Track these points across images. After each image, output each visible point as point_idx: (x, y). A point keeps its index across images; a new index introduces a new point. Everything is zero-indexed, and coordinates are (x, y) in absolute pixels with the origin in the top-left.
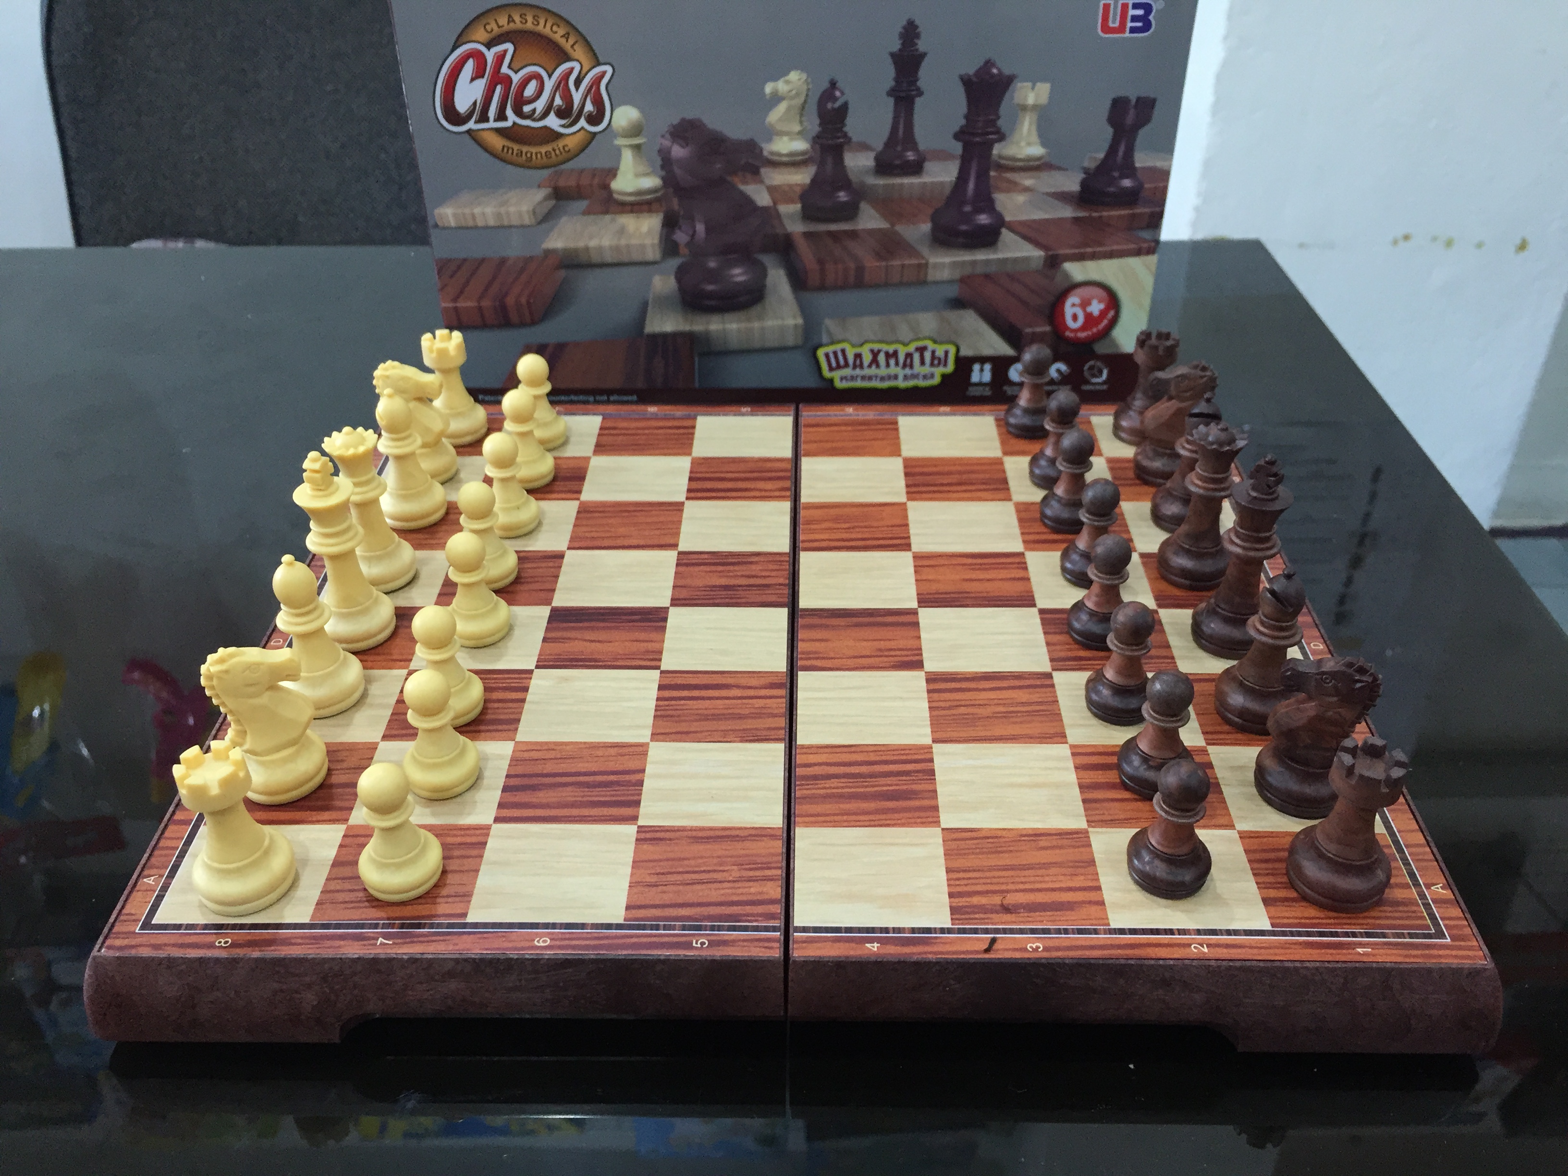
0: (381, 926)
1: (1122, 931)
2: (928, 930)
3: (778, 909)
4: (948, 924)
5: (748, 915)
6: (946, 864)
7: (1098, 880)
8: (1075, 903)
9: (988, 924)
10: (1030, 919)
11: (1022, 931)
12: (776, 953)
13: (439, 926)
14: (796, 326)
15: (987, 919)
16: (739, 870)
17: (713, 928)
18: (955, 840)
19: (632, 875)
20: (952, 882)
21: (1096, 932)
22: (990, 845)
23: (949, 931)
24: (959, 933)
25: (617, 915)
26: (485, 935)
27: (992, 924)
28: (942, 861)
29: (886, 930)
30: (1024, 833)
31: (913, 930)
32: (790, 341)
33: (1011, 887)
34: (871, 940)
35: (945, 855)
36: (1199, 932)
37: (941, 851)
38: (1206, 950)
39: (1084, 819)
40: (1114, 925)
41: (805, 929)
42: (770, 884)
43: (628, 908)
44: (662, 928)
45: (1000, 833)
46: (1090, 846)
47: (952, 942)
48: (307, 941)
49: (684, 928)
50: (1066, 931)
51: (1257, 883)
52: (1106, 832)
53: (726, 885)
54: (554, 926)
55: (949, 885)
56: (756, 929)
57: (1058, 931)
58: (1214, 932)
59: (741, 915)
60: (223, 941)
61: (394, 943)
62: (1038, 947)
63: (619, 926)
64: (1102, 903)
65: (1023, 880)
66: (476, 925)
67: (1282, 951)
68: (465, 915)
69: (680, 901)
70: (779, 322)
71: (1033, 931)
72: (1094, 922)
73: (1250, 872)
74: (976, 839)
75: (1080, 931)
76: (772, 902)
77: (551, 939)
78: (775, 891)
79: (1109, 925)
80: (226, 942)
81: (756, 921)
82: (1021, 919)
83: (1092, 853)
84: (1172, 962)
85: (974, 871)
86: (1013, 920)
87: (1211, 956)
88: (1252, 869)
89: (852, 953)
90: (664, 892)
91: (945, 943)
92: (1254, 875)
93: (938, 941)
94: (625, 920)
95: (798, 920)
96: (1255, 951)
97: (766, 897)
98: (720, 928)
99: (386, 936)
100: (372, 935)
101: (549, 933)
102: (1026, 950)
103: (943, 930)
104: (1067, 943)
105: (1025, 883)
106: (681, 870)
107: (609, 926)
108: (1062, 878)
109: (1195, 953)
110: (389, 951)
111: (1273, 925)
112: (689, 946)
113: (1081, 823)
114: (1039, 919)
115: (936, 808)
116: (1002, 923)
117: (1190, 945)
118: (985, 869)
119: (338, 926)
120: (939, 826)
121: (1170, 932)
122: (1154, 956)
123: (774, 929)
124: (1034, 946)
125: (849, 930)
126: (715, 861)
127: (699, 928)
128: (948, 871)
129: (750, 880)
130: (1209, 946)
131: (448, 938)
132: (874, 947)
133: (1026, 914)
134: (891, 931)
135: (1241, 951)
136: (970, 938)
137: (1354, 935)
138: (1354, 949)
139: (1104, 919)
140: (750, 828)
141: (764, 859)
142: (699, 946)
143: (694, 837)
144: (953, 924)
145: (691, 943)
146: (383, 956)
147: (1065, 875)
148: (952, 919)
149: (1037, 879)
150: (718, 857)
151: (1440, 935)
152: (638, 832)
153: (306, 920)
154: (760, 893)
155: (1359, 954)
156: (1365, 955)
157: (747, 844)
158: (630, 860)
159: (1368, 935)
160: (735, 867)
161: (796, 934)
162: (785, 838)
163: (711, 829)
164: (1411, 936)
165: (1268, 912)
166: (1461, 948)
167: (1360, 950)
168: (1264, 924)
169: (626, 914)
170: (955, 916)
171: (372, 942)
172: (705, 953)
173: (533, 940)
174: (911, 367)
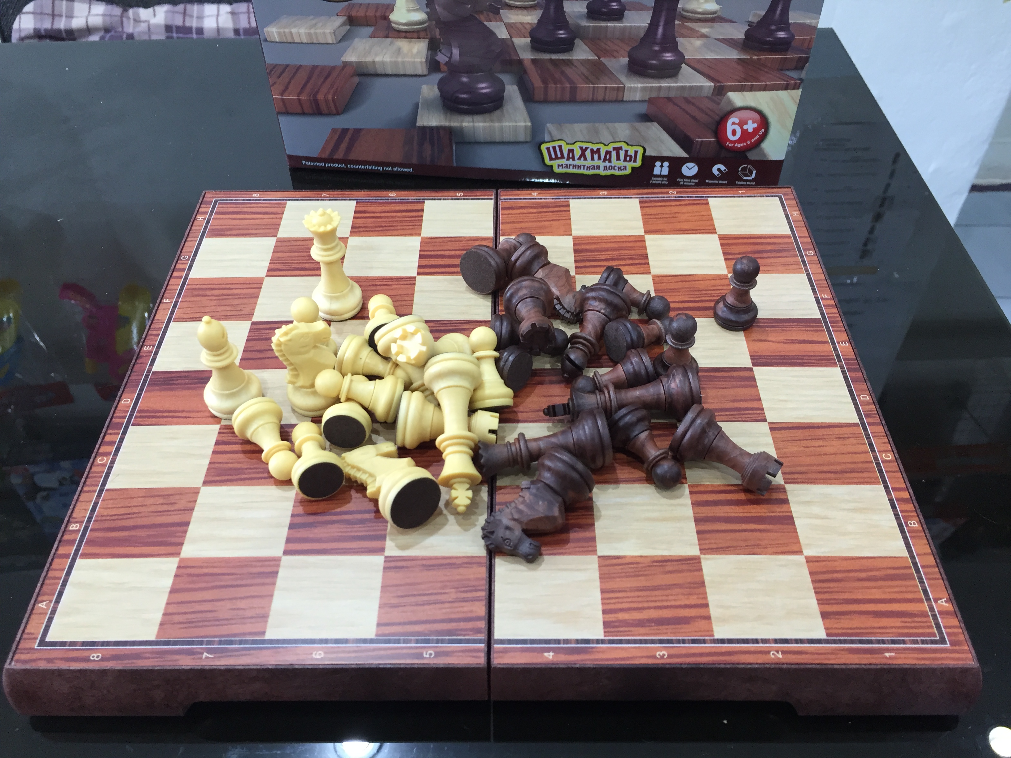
0: (205, 643)
1: (722, 641)
2: (587, 641)
3: (483, 625)
4: (601, 636)
5: (461, 630)
6: (601, 585)
7: (706, 598)
8: (691, 617)
9: (628, 635)
10: (659, 632)
11: (653, 642)
12: (481, 661)
13: (246, 642)
14: (526, 126)
15: (630, 631)
16: (456, 592)
17: (438, 641)
18: (609, 565)
19: (381, 597)
20: (605, 601)
21: (704, 641)
22: (630, 570)
23: (602, 642)
24: (609, 643)
25: (370, 632)
26: (278, 649)
27: (632, 635)
28: (598, 583)
29: (558, 641)
30: (656, 559)
31: (578, 641)
32: (522, 138)
33: (646, 605)
34: (548, 650)
35: (600, 578)
36: (776, 641)
37: (597, 576)
38: (780, 656)
40: (717, 636)
41: (502, 642)
42: (477, 603)
43: (379, 625)
44: (402, 641)
46: (701, 569)
47: (603, 651)
48: (154, 656)
49: (417, 641)
50: (684, 641)
51: (817, 600)
52: (713, 558)
53: (447, 605)
54: (326, 641)
55: (603, 604)
56: (468, 641)
57: (679, 641)
58: (786, 641)
59: (457, 630)
60: (95, 655)
61: (215, 657)
62: (664, 655)
63: (371, 641)
64: (708, 618)
65: (654, 599)
66: (271, 641)
67: (833, 656)
68: (263, 633)
69: (414, 619)
70: (514, 124)
71: (661, 641)
72: (704, 633)
73: (813, 590)
74: (623, 564)
75: (694, 641)
76: (478, 619)
77: (324, 652)
78: (481, 610)
79: (713, 635)
80: (98, 657)
81: (468, 635)
82: (653, 632)
83: (703, 576)
84: (757, 666)
85: (620, 591)
86: (647, 632)
87: (784, 661)
89: (534, 660)
90: (403, 612)
91: (599, 652)
92: (816, 593)
93: (594, 650)
94: (377, 635)
95: (498, 634)
96: (815, 656)
97: (474, 615)
98: (442, 641)
99: (209, 651)
100: (198, 650)
101: (323, 648)
102: (655, 657)
103: (598, 641)
104: (683, 651)
105: (655, 601)
106: (416, 594)
107: (365, 641)
108: (682, 597)
109: (773, 659)
110: (212, 663)
111: (828, 635)
112: (419, 656)
113: (695, 551)
114: (665, 631)
115: (594, 539)
116: (639, 635)
117: (769, 652)
118: (628, 590)
119: (175, 643)
120: (596, 555)
121: (756, 641)
122: (743, 661)
123: (480, 642)
124: (661, 654)
125: (533, 641)
126: (439, 585)
127: (428, 641)
128: (603, 592)
129: (465, 600)
130: (783, 652)
131: (252, 652)
132: (550, 655)
133: (656, 628)
134: (562, 642)
135: (804, 656)
136: (616, 648)
137: (883, 642)
138: (883, 653)
139: (710, 631)
140: (464, 557)
141: (473, 583)
142: (428, 656)
143: (424, 566)
144: (605, 636)
145: (422, 654)
146: (207, 667)
147: (683, 594)
148: (605, 632)
149: (664, 598)
150: (441, 582)
151: (943, 641)
152: (385, 561)
153: (152, 638)
154: (471, 611)
155: (886, 658)
156: (890, 658)
157: (461, 570)
158: (379, 585)
159: (893, 642)
160: (453, 590)
161: (496, 646)
162: (488, 565)
163: (436, 558)
164: (923, 642)
165: (824, 624)
166: (957, 652)
167: (887, 655)
168: (821, 634)
169: (377, 631)
170: (607, 630)
171: (199, 656)
172: (432, 662)
173: (312, 654)
174: (610, 161)
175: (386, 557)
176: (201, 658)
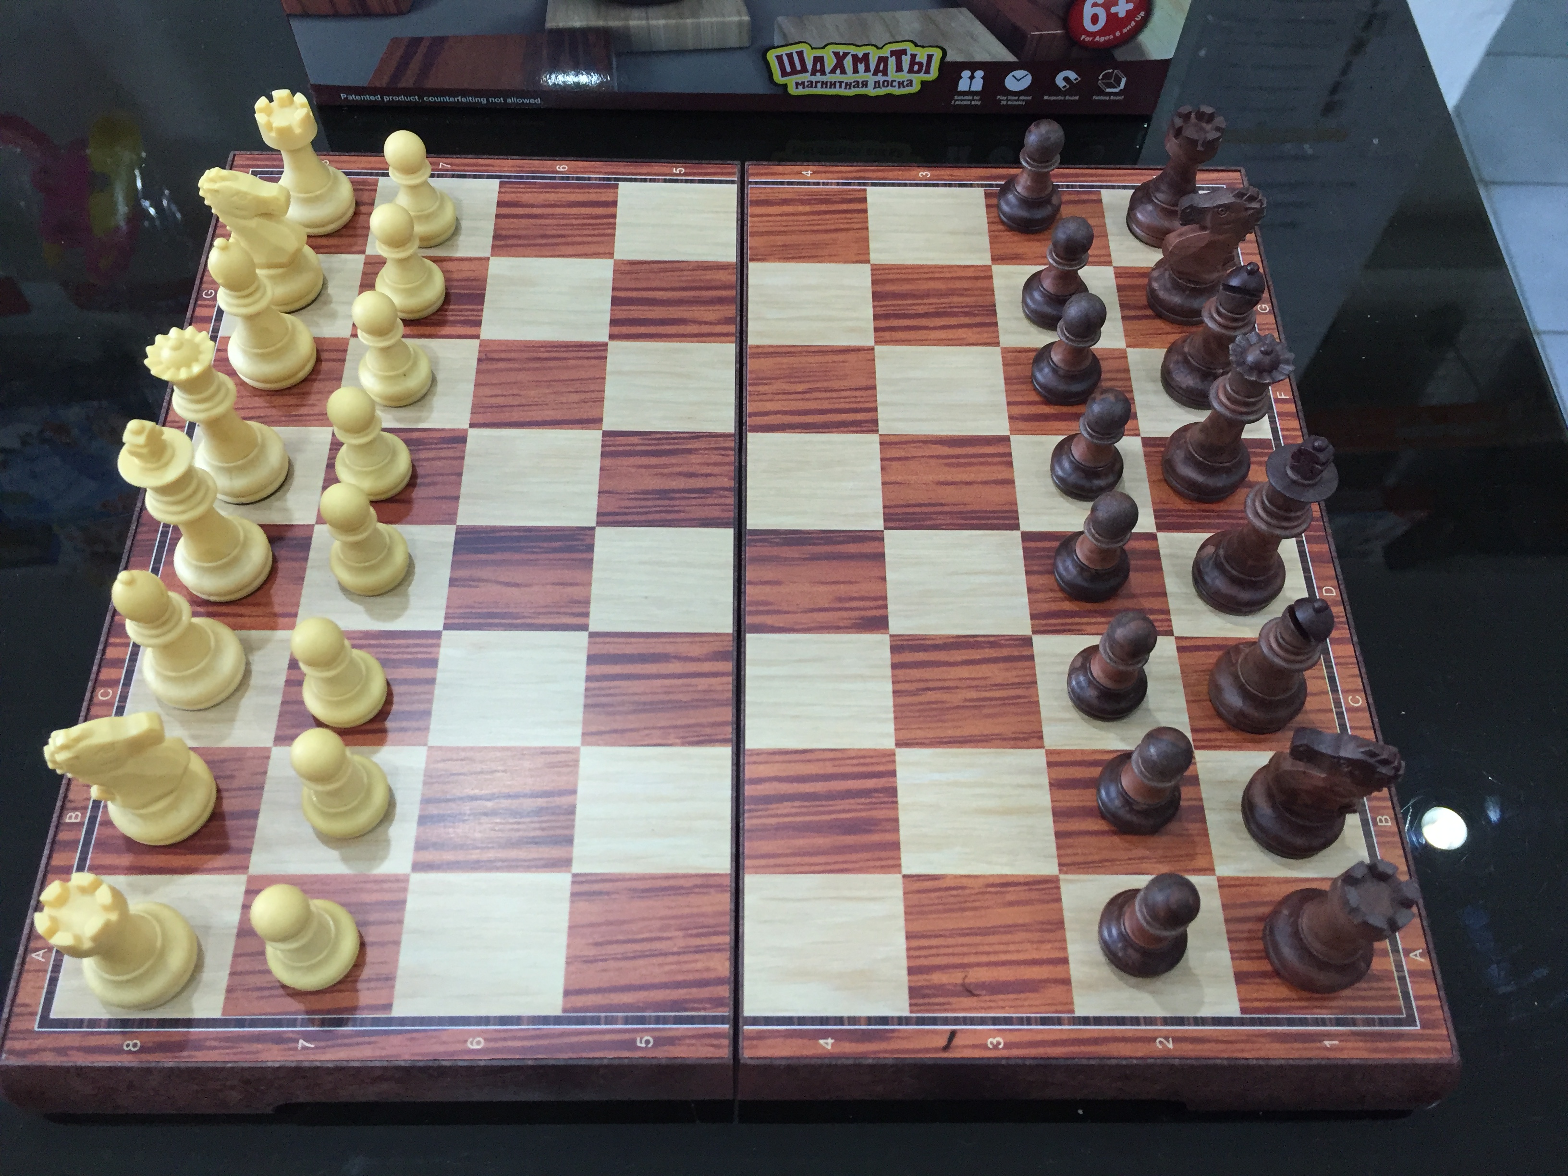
0: (299, 1022)
1: (1086, 1021)
2: (884, 1020)
3: (725, 991)
4: (905, 1012)
5: (694, 999)
6: (906, 926)
7: (1065, 949)
8: (1040, 980)
9: (946, 1010)
10: (992, 1004)
11: (983, 1021)
12: (724, 1052)
13: (363, 1022)
15: (949, 1003)
16: (684, 937)
17: (658, 1020)
18: (919, 891)
19: (569, 946)
20: (913, 953)
21: (1059, 1021)
22: (952, 900)
23: (907, 1021)
24: (917, 1024)
25: (554, 1004)
26: (414, 1035)
27: (952, 1009)
28: (901, 922)
29: (840, 1020)
30: (991, 881)
31: (870, 1020)
33: (973, 959)
34: (825, 1034)
35: (906, 913)
36: (1166, 1021)
37: (900, 908)
38: (1170, 1046)
39: (1056, 861)
40: (1079, 1012)
41: (755, 1021)
42: (717, 956)
43: (567, 993)
44: (603, 1020)
45: (965, 882)
46: (1059, 900)
47: (908, 1036)
48: (222, 1044)
49: (627, 1021)
50: (1029, 1021)
51: (1231, 952)
52: (1078, 881)
53: (671, 959)
54: (488, 1022)
55: (908, 957)
56: (704, 1020)
57: (1021, 1021)
58: (1181, 1021)
59: (686, 1001)
60: (131, 1043)
61: (316, 1048)
62: (999, 1043)
63: (557, 1020)
64: (1066, 982)
65: (987, 949)
66: (402, 1021)
67: (1248, 1046)
68: (388, 1007)
69: (623, 981)
71: (995, 1021)
72: (1059, 1008)
73: (1225, 936)
74: (940, 889)
75: (1043, 1020)
76: (719, 981)
77: (485, 1039)
78: (723, 967)
79: (1073, 1011)
80: (135, 1045)
81: (704, 1009)
82: (983, 1005)
83: (1061, 910)
84: (1135, 1061)
85: (936, 936)
86: (975, 1005)
87: (1177, 1054)
88: (1228, 932)
89: (805, 1053)
90: (605, 970)
91: (902, 1036)
92: (1229, 939)
93: (895, 1034)
94: (564, 1011)
95: (749, 1009)
96: (1222, 1046)
97: (712, 975)
98: (665, 1020)
99: (307, 1037)
100: (291, 1035)
101: (483, 1031)
102: (985, 1047)
103: (901, 1020)
104: (1027, 1038)
105: (988, 953)
106: (621, 937)
107: (545, 1020)
108: (1028, 946)
109: (1160, 1050)
110: (312, 1058)
111: (1243, 1010)
112: (631, 1045)
113: (1050, 868)
114: (1001, 1003)
115: (896, 846)
116: (964, 1010)
117: (1155, 1039)
118: (947, 935)
119: (253, 1023)
120: (900, 872)
121: (1135, 1021)
122: (1116, 1054)
123: (722, 1020)
124: (995, 1041)
125: (802, 1020)
126: (659, 924)
127: (642, 1020)
128: (909, 936)
129: (699, 950)
130: (1176, 1040)
131: (373, 1039)
132: (827, 1044)
133: (987, 998)
134: (846, 1021)
135: (1207, 1046)
136: (928, 1031)
137: (1323, 1022)
138: (1321, 1041)
139: (1069, 1004)
140: (697, 875)
141: (711, 921)
142: (643, 1045)
143: (634, 890)
144: (911, 1012)
145: (635, 1041)
146: (307, 1064)
147: (1032, 942)
148: (911, 1005)
149: (1002, 948)
150: (661, 918)
151: (1411, 1021)
152: (573, 883)
153: (217, 1014)
154: (708, 969)
155: (1326, 1048)
156: (1332, 1049)
157: (693, 899)
158: (565, 925)
159: (1339, 1022)
160: (680, 933)
161: (746, 1027)
162: (733, 890)
163: (653, 877)
164: (1382, 1022)
165: (1239, 992)
166: (1429, 1038)
167: (1327, 1043)
168: (1233, 1009)
169: (565, 1003)
170: (914, 1001)
171: (292, 1045)
172: (650, 1054)
173: (466, 1041)
174: (885, 73)
175: (575, 875)
176: (296, 1049)
